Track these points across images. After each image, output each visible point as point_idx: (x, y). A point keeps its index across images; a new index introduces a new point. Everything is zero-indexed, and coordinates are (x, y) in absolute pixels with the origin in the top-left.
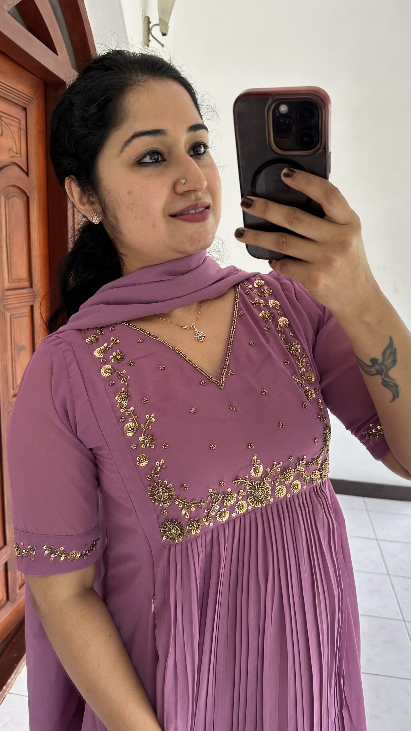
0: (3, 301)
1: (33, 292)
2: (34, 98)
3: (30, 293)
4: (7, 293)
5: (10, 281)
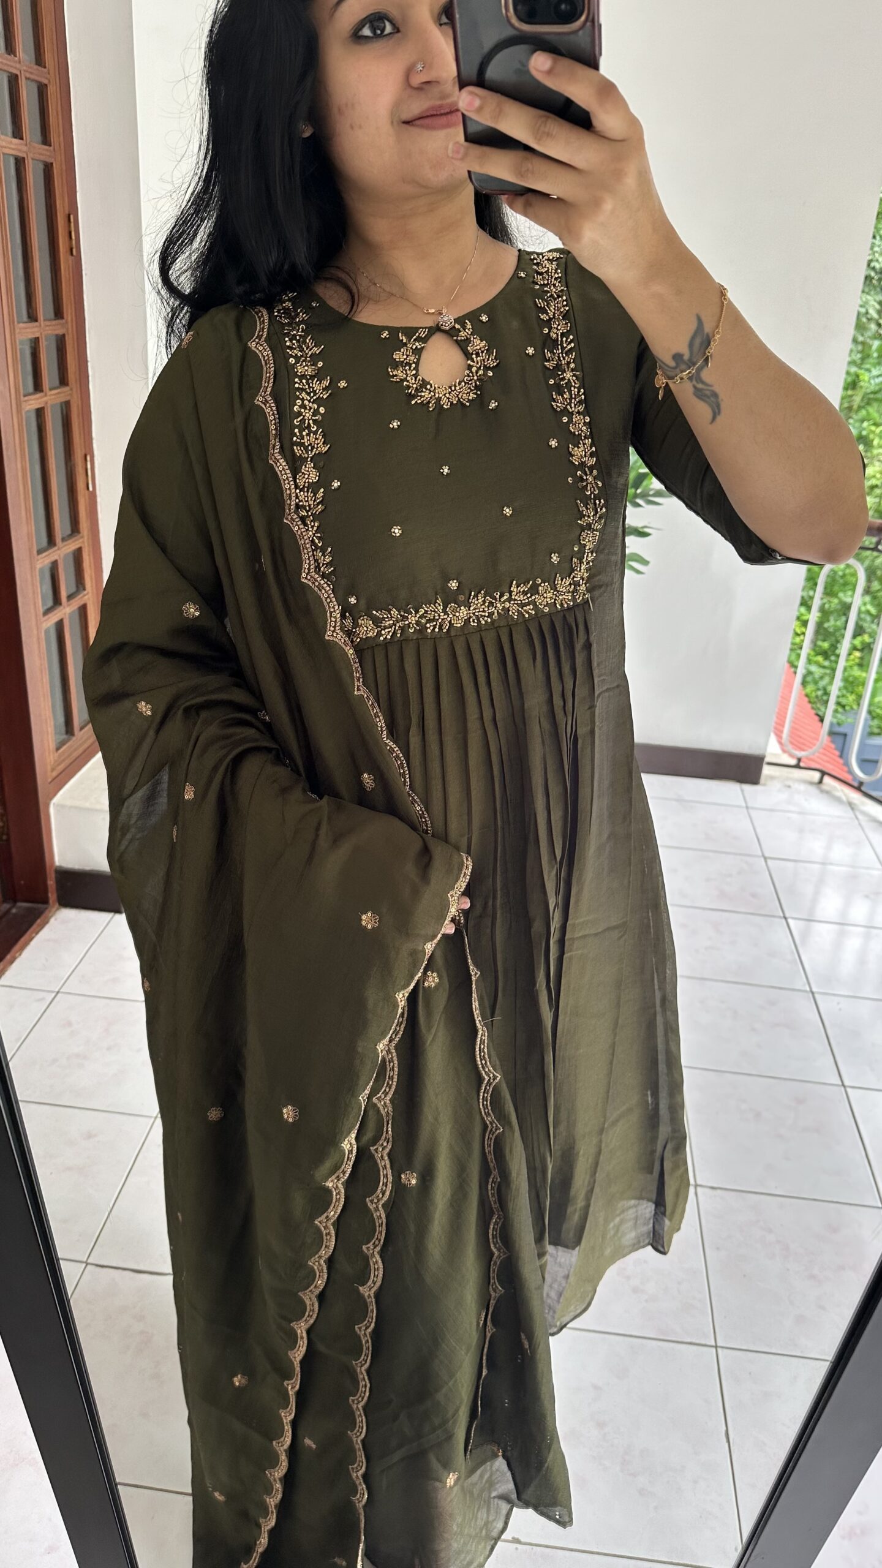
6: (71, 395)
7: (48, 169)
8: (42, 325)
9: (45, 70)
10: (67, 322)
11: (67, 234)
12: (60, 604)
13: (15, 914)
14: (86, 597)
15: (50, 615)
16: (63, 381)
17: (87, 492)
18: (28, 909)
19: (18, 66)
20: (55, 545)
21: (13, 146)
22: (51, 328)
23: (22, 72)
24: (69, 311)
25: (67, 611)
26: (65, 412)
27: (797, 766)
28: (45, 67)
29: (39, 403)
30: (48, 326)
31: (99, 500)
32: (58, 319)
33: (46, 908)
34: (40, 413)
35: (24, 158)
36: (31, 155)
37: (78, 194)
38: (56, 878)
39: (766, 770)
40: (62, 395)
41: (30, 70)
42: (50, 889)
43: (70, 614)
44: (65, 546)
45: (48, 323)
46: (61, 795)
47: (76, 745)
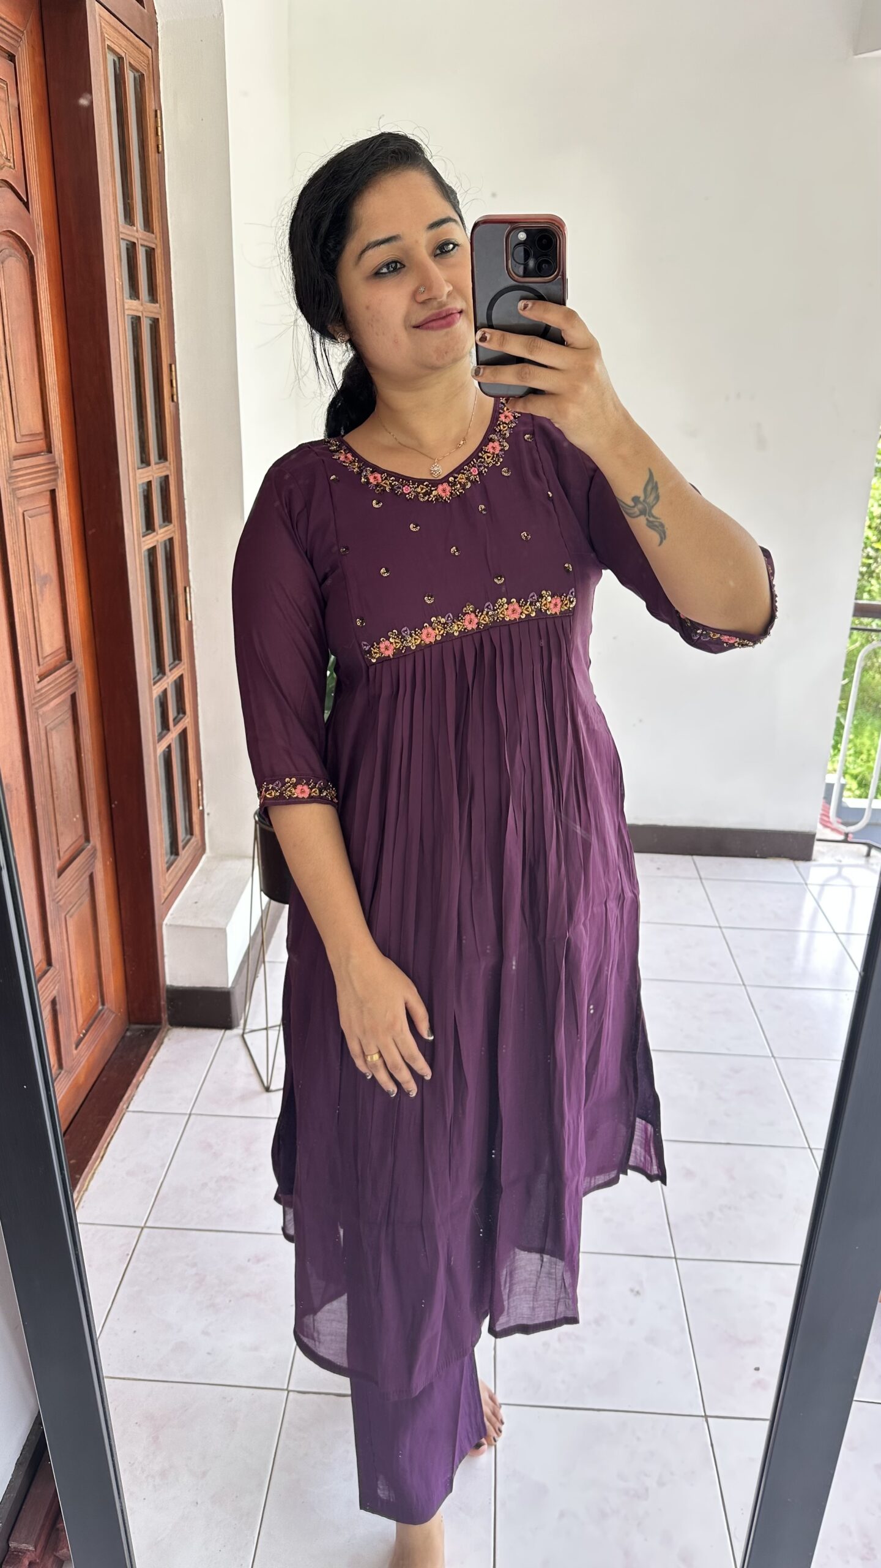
0: (13, 481)
1: (54, 462)
2: (25, 31)
3: (49, 463)
4: (17, 464)
5: (18, 441)
6: (174, 532)
7: (155, 324)
8: (154, 469)
9: (153, 236)
10: (170, 464)
11: (170, 383)
12: (168, 730)
13: (130, 1037)
14: (186, 721)
15: (162, 741)
16: (167, 518)
17: (186, 622)
18: (146, 1030)
19: (136, 234)
20: (164, 674)
21: (134, 308)
22: (160, 470)
23: (139, 240)
24: (171, 453)
25: (172, 737)
26: (168, 548)
27: (845, 841)
28: (153, 233)
29: (152, 542)
30: (157, 469)
31: (194, 628)
32: (162, 463)
33: (159, 1029)
34: (152, 552)
35: (139, 318)
36: (145, 314)
37: (176, 345)
38: (167, 998)
39: (818, 847)
40: (169, 532)
41: (144, 238)
42: (163, 1009)
43: (175, 739)
44: (172, 674)
45: (157, 466)
46: (171, 915)
47: (180, 864)
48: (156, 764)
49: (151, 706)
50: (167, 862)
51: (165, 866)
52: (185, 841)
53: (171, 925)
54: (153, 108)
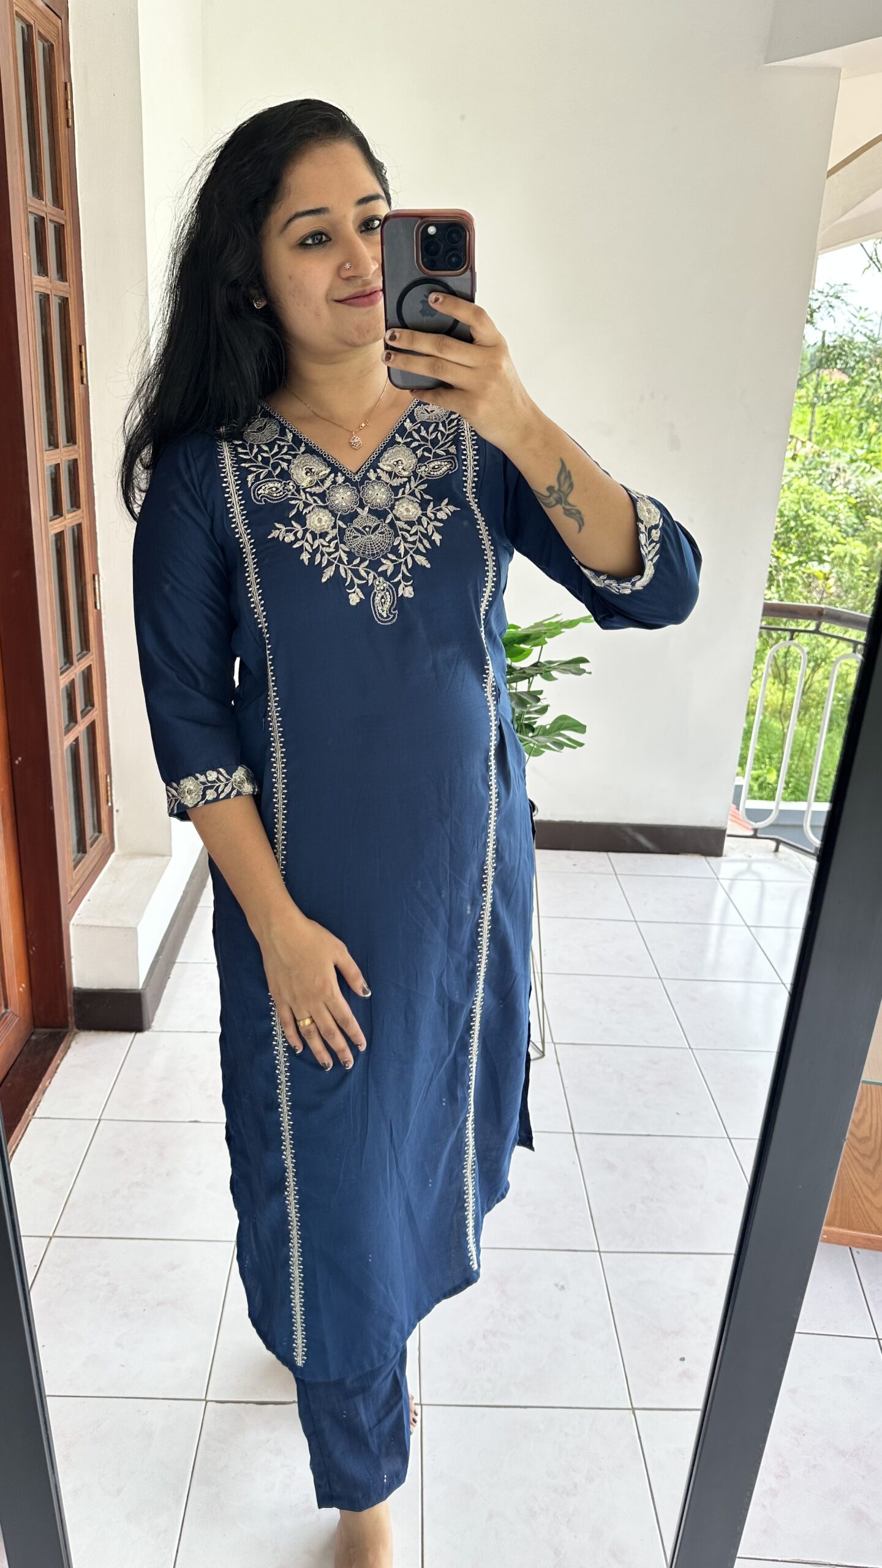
6: (83, 518)
7: (64, 303)
8: (61, 451)
9: (63, 212)
10: (79, 447)
11: (79, 363)
12: (76, 722)
13: (36, 1040)
14: (96, 713)
15: (69, 734)
17: (95, 611)
18: (51, 1034)
19: (45, 208)
20: (72, 664)
21: (43, 285)
22: (68, 453)
23: (48, 215)
24: (80, 436)
25: (80, 729)
26: (76, 534)
27: (755, 836)
28: (62, 209)
29: (61, 527)
30: (65, 453)
31: (103, 617)
32: (71, 446)
33: (67, 1033)
34: (60, 536)
35: (48, 295)
36: (53, 292)
37: (86, 326)
38: (74, 1000)
39: (728, 842)
40: (77, 518)
41: (53, 212)
42: (69, 1013)
43: (83, 731)
44: (80, 664)
45: (66, 449)
46: (79, 915)
47: (87, 863)
48: (62, 758)
49: (58, 697)
50: (74, 860)
51: (72, 864)
52: (92, 839)
53: (77, 925)
54: (63, 79)
